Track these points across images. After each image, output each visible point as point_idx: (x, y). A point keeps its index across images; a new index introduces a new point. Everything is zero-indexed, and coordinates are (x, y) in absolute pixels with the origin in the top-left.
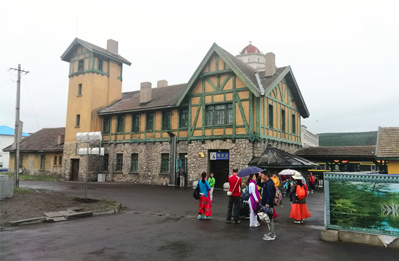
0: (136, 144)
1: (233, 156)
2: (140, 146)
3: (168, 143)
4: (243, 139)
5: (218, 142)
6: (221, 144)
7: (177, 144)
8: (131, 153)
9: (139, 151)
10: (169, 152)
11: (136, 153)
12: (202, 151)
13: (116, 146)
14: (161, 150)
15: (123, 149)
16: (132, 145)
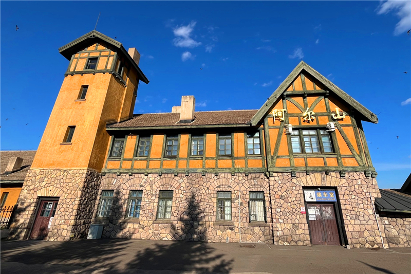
1: (346, 197)
3: (230, 175)
4: (355, 173)
5: (318, 175)
6: (323, 179)
7: (244, 178)
8: (159, 189)
9: (175, 187)
10: (232, 190)
11: (169, 189)
12: (294, 188)
13: (131, 177)
14: (217, 186)
15: (145, 182)
16: (162, 177)
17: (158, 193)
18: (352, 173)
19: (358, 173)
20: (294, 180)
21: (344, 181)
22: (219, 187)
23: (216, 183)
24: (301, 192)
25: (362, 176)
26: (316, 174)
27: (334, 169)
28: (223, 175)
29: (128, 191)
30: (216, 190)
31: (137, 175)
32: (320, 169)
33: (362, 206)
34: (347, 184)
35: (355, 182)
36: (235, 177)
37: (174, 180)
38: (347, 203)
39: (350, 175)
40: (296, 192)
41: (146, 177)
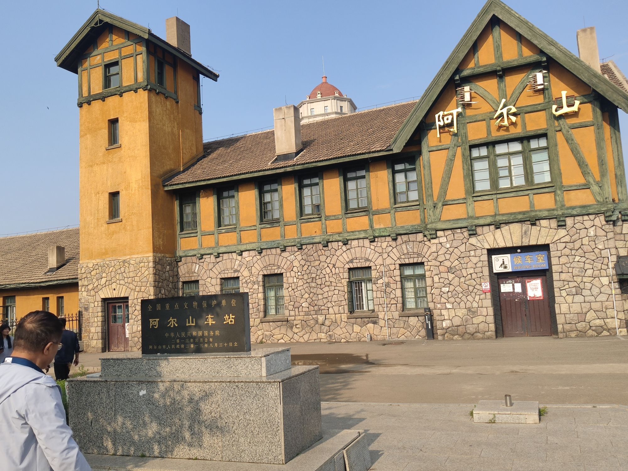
0: (274, 251)
1: (563, 260)
2: (285, 254)
3: (367, 242)
4: (586, 218)
5: (516, 228)
6: (525, 233)
7: (390, 243)
8: (261, 273)
9: (285, 267)
10: (371, 264)
11: (276, 272)
12: (472, 253)
13: (218, 260)
14: (348, 260)
15: (239, 265)
16: (262, 255)
17: (260, 278)
18: (579, 218)
19: (592, 217)
20: (473, 240)
21: (562, 232)
22: (351, 261)
23: (346, 257)
24: (485, 257)
25: (600, 220)
26: (512, 226)
27: (545, 214)
28: (355, 243)
29: (219, 280)
30: (347, 266)
31: (226, 256)
32: (520, 217)
33: (589, 272)
34: (567, 239)
35: (583, 233)
36: (375, 244)
37: (281, 258)
38: (565, 269)
39: (576, 221)
40: (475, 260)
41: (239, 258)
